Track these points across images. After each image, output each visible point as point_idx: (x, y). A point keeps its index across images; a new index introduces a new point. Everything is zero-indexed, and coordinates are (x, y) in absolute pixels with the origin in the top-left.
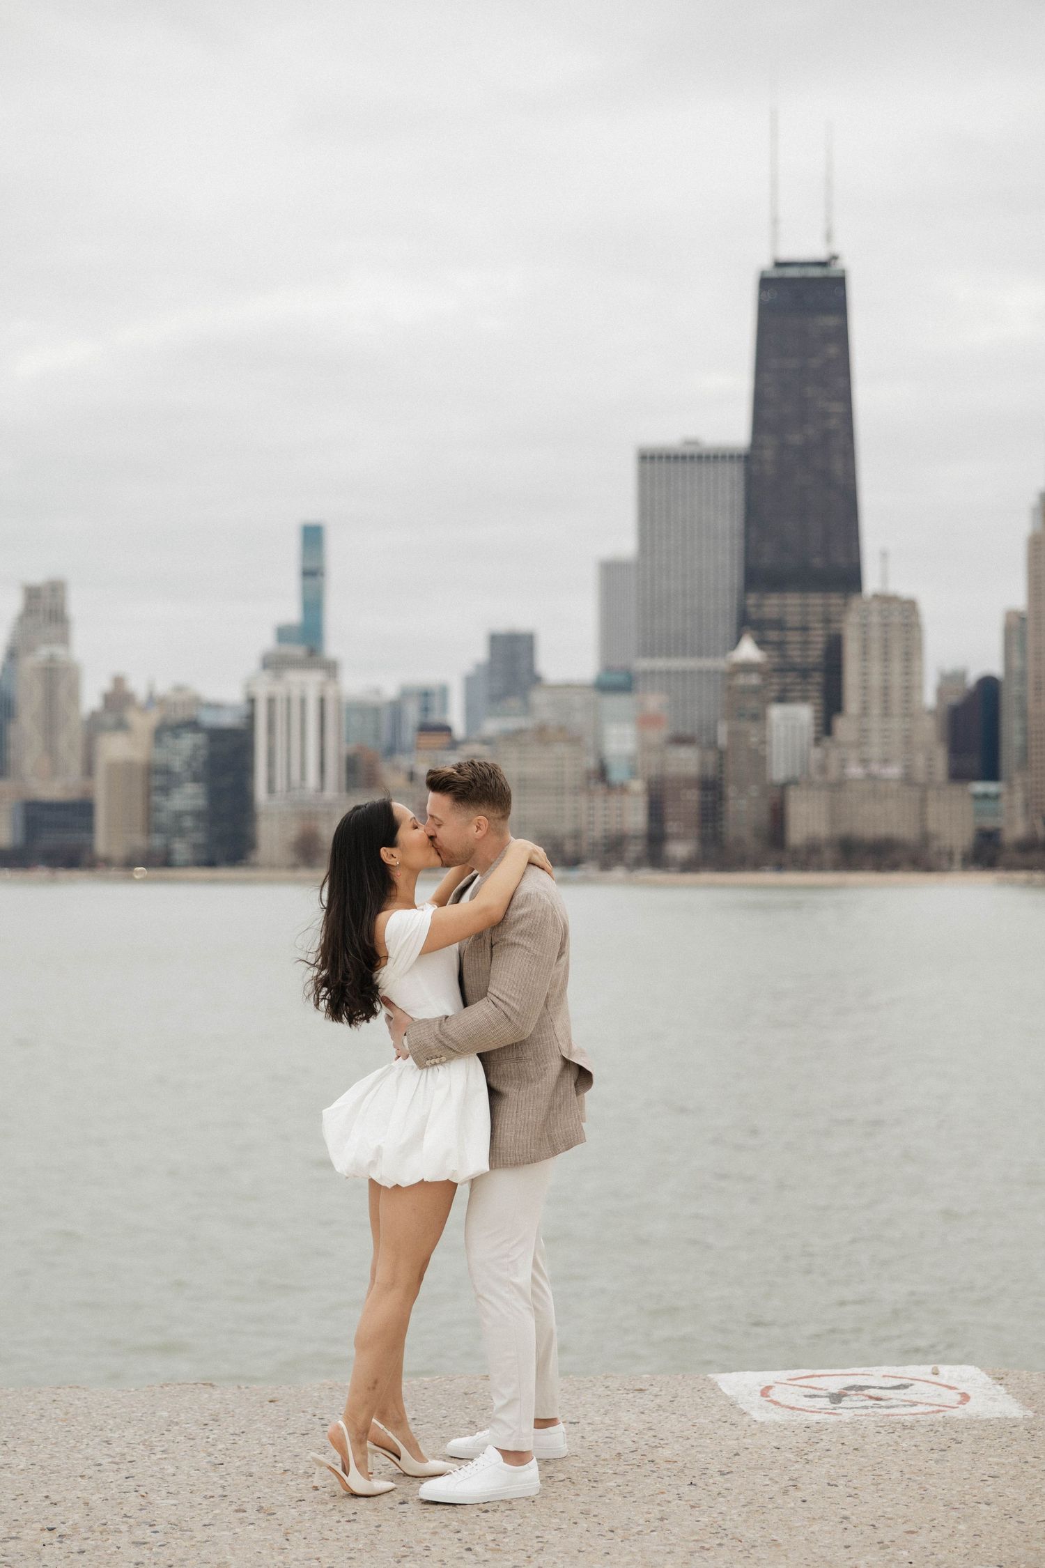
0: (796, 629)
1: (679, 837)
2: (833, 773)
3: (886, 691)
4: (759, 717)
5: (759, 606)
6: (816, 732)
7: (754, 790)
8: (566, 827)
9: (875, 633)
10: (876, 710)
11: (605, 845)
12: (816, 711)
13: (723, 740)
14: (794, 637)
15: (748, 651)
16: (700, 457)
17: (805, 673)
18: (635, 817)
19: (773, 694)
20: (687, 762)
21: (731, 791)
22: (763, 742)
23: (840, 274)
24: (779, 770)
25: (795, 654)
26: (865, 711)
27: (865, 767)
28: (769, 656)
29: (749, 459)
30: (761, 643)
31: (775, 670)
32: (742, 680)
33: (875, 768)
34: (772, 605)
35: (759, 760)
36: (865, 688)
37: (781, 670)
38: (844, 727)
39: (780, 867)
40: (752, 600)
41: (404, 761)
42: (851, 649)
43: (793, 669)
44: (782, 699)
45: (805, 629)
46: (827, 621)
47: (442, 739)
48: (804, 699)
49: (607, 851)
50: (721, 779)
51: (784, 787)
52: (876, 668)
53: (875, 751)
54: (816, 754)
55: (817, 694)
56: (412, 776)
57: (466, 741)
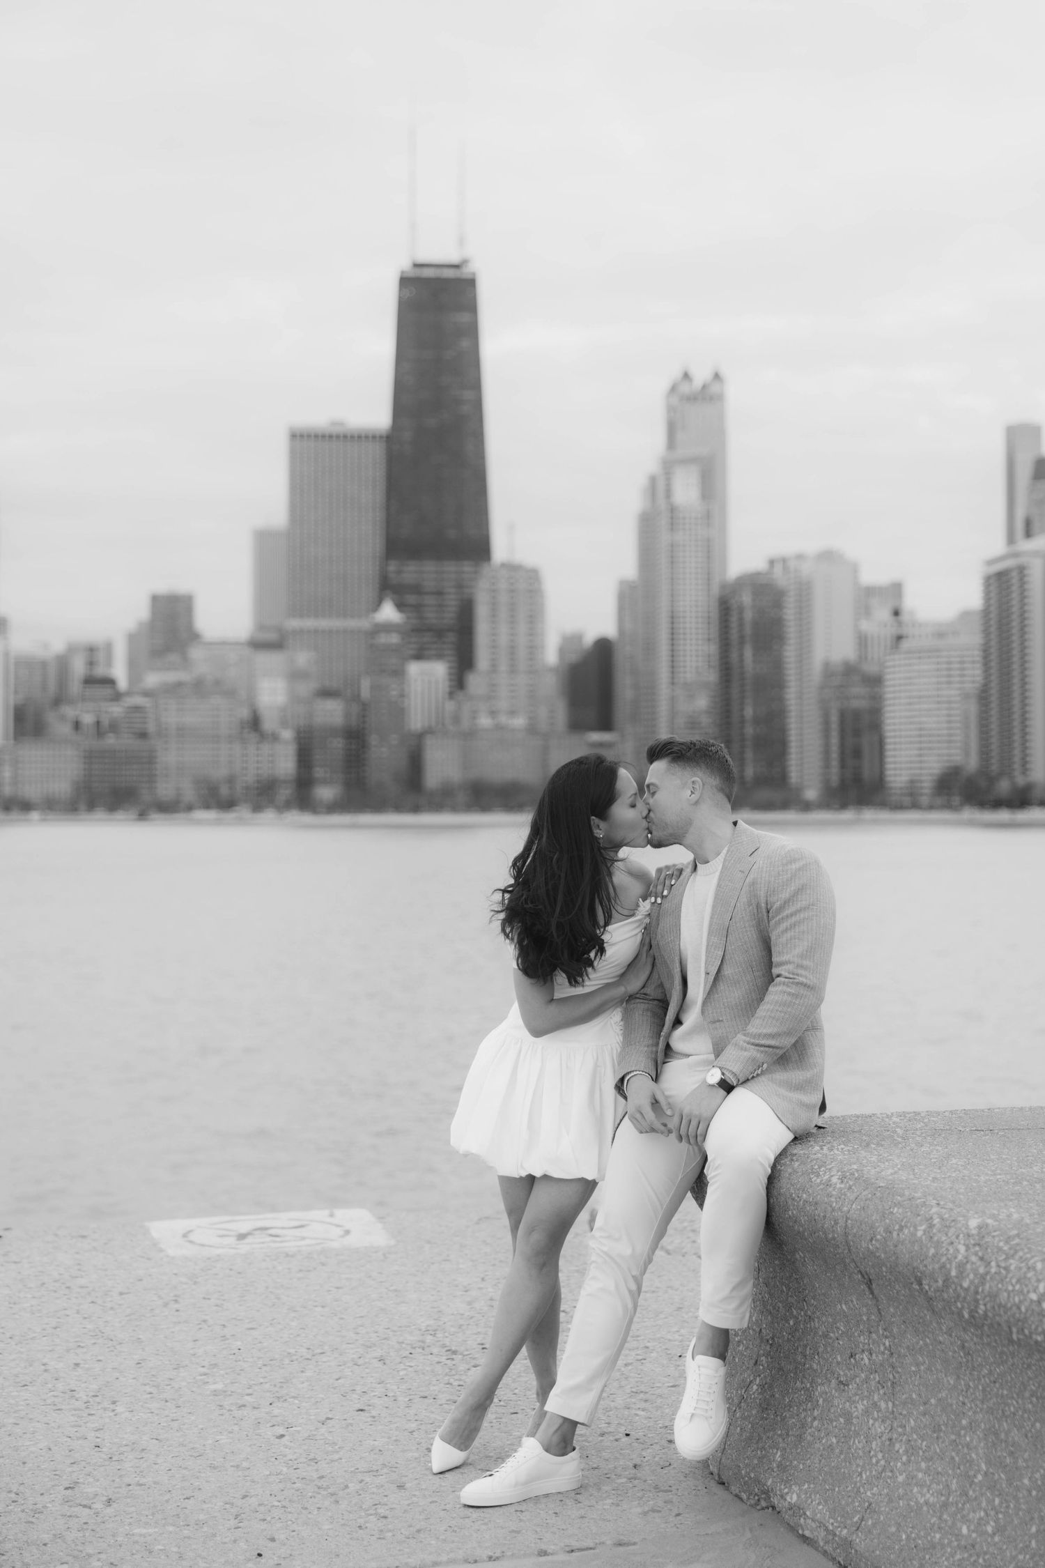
0: (433, 593)
1: (325, 782)
2: (465, 724)
3: (512, 649)
4: (399, 673)
5: (399, 572)
6: (450, 686)
7: (394, 739)
8: (221, 773)
9: (503, 598)
10: (503, 667)
11: (258, 788)
12: (450, 668)
13: (365, 693)
14: (430, 600)
15: (389, 612)
16: (345, 437)
17: (439, 633)
18: (285, 763)
19: (411, 652)
20: (332, 712)
21: (373, 740)
22: (402, 696)
23: (470, 277)
24: (416, 721)
25: (431, 616)
26: (494, 668)
27: (493, 718)
28: (408, 618)
29: (390, 439)
30: (400, 606)
31: (413, 630)
32: (383, 639)
33: (503, 719)
34: (410, 572)
35: (399, 712)
36: (494, 646)
37: (418, 630)
38: (475, 682)
39: (416, 809)
40: (392, 567)
41: (69, 712)
42: (482, 612)
43: (429, 630)
44: (419, 657)
45: (439, 593)
46: (460, 586)
47: (106, 691)
48: (439, 657)
49: (259, 795)
50: (364, 728)
51: (420, 736)
52: (503, 629)
53: (503, 704)
54: (450, 706)
55: (450, 652)
56: (77, 725)
57: (129, 693)
